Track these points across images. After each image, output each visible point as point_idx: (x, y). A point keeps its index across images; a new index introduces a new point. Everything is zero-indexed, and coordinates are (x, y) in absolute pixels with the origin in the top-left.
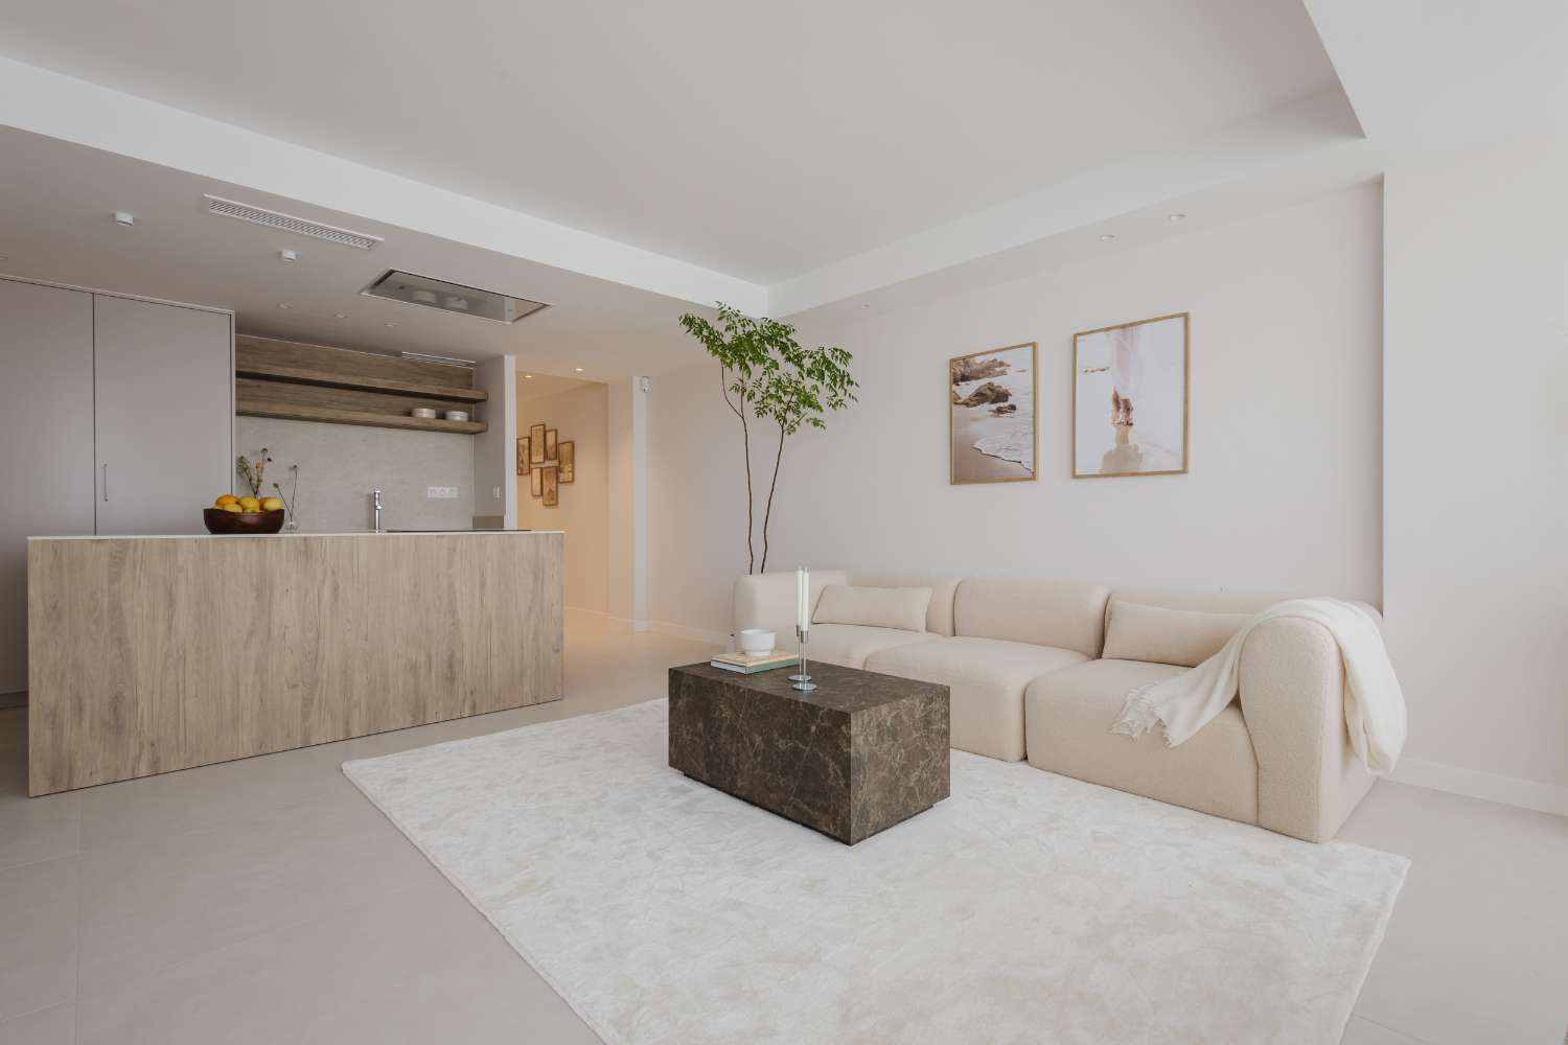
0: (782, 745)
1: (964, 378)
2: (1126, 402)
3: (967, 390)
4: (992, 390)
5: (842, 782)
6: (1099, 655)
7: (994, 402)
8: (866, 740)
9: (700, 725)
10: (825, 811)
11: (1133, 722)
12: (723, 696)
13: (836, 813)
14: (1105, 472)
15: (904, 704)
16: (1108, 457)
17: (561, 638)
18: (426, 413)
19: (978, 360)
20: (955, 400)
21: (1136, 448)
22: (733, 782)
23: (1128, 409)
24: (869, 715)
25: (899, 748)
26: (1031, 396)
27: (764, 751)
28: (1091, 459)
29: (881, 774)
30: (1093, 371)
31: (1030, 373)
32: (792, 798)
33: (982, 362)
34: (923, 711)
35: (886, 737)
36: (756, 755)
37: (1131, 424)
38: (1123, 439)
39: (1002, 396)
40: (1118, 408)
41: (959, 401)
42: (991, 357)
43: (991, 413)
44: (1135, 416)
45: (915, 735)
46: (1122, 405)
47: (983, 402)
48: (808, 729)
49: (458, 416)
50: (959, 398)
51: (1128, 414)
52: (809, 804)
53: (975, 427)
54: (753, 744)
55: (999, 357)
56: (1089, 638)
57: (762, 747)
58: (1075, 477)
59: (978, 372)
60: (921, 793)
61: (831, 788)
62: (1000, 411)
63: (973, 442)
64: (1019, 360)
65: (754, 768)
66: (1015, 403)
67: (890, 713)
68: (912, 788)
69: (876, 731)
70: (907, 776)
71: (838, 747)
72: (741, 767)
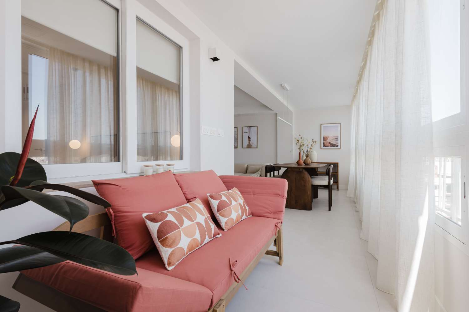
6: (246, 173)
14: (247, 147)
16: (247, 145)
21: (251, 144)
23: (250, 139)
28: (245, 146)
30: (245, 133)
37: (250, 141)
38: (249, 143)
44: (251, 139)
46: (249, 138)
56: (245, 170)
58: (243, 148)
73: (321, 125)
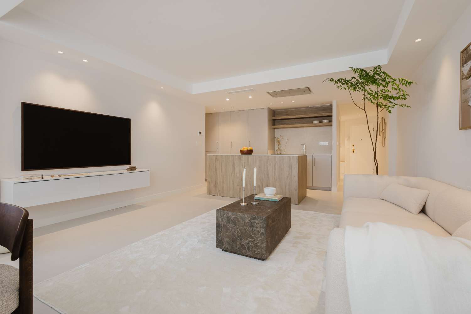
8: (222, 220)
15: (240, 215)
18: (316, 122)
24: (223, 213)
25: (237, 228)
29: (228, 234)
34: (249, 221)
35: (231, 222)
45: (245, 228)
49: (325, 121)
60: (249, 249)
67: (233, 215)
68: (243, 245)
69: (226, 219)
70: (241, 240)
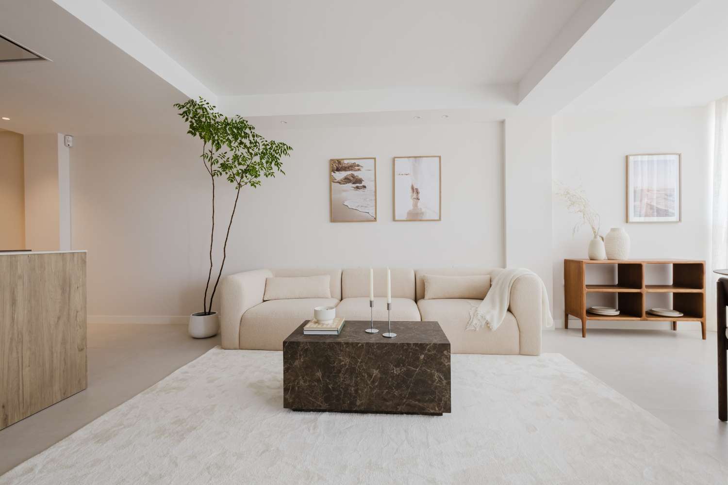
0: (396, 371)
1: (338, 170)
2: (417, 189)
3: (340, 175)
4: (353, 177)
5: (444, 382)
7: (354, 183)
9: (319, 374)
10: (432, 401)
11: (476, 324)
12: (342, 351)
13: (440, 400)
14: (408, 219)
16: (409, 212)
17: (84, 338)
19: (346, 162)
20: (332, 180)
21: (421, 209)
22: (353, 403)
23: (418, 193)
26: (373, 183)
27: (381, 378)
28: (402, 213)
30: (402, 175)
31: (373, 171)
32: (405, 400)
33: (348, 163)
36: (373, 382)
37: (419, 199)
38: (415, 205)
39: (360, 181)
40: (413, 192)
41: (335, 181)
42: (353, 161)
43: (353, 188)
46: (415, 191)
47: (349, 183)
48: (418, 358)
50: (336, 180)
51: (417, 195)
52: (419, 401)
53: (344, 194)
54: (370, 376)
55: (357, 162)
57: (379, 376)
58: (395, 220)
59: (346, 168)
61: (436, 388)
62: (357, 188)
63: (344, 202)
64: (366, 165)
65: (372, 389)
66: (366, 185)
71: (441, 363)
72: (360, 392)
73: (627, 157)
